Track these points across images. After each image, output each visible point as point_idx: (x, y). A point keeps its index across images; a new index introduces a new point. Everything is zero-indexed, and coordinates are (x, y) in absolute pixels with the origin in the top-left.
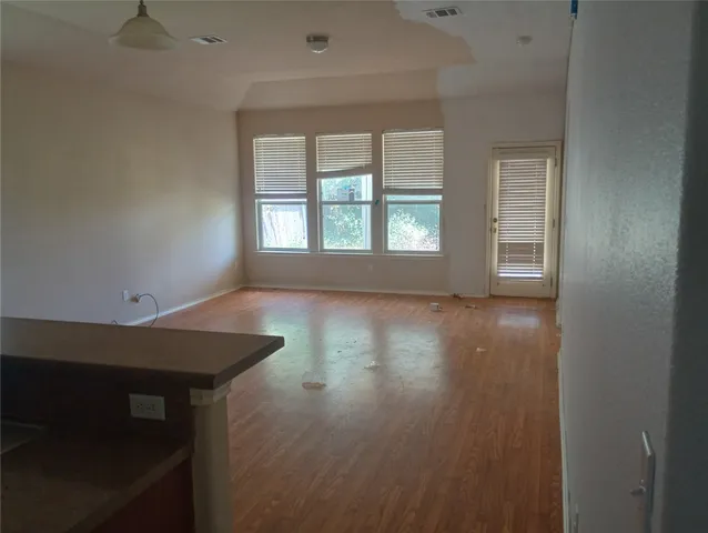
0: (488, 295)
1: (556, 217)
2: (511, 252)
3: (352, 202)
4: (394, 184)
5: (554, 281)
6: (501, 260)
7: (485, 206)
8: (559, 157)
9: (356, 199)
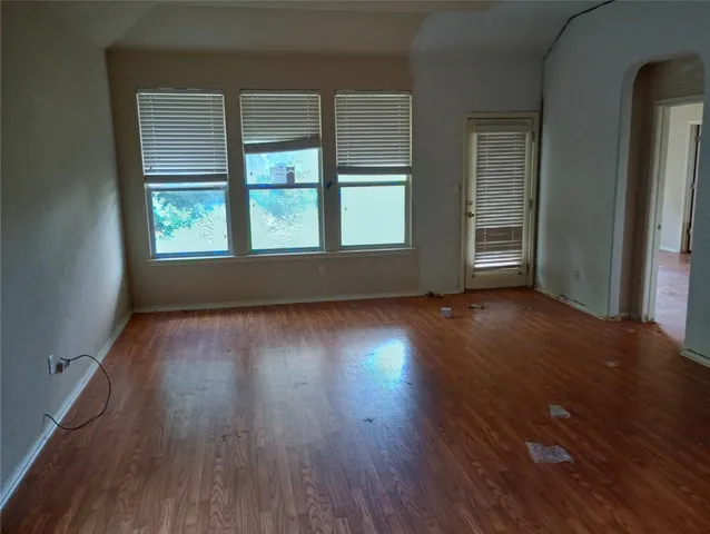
0: (463, 290)
1: (533, 197)
2: (489, 239)
3: (291, 185)
4: (349, 161)
5: (530, 268)
6: (478, 249)
7: (460, 187)
8: (536, 130)
9: (297, 181)
